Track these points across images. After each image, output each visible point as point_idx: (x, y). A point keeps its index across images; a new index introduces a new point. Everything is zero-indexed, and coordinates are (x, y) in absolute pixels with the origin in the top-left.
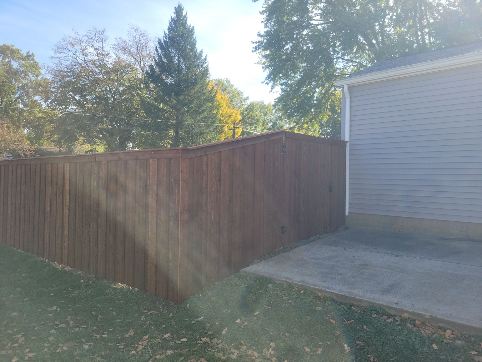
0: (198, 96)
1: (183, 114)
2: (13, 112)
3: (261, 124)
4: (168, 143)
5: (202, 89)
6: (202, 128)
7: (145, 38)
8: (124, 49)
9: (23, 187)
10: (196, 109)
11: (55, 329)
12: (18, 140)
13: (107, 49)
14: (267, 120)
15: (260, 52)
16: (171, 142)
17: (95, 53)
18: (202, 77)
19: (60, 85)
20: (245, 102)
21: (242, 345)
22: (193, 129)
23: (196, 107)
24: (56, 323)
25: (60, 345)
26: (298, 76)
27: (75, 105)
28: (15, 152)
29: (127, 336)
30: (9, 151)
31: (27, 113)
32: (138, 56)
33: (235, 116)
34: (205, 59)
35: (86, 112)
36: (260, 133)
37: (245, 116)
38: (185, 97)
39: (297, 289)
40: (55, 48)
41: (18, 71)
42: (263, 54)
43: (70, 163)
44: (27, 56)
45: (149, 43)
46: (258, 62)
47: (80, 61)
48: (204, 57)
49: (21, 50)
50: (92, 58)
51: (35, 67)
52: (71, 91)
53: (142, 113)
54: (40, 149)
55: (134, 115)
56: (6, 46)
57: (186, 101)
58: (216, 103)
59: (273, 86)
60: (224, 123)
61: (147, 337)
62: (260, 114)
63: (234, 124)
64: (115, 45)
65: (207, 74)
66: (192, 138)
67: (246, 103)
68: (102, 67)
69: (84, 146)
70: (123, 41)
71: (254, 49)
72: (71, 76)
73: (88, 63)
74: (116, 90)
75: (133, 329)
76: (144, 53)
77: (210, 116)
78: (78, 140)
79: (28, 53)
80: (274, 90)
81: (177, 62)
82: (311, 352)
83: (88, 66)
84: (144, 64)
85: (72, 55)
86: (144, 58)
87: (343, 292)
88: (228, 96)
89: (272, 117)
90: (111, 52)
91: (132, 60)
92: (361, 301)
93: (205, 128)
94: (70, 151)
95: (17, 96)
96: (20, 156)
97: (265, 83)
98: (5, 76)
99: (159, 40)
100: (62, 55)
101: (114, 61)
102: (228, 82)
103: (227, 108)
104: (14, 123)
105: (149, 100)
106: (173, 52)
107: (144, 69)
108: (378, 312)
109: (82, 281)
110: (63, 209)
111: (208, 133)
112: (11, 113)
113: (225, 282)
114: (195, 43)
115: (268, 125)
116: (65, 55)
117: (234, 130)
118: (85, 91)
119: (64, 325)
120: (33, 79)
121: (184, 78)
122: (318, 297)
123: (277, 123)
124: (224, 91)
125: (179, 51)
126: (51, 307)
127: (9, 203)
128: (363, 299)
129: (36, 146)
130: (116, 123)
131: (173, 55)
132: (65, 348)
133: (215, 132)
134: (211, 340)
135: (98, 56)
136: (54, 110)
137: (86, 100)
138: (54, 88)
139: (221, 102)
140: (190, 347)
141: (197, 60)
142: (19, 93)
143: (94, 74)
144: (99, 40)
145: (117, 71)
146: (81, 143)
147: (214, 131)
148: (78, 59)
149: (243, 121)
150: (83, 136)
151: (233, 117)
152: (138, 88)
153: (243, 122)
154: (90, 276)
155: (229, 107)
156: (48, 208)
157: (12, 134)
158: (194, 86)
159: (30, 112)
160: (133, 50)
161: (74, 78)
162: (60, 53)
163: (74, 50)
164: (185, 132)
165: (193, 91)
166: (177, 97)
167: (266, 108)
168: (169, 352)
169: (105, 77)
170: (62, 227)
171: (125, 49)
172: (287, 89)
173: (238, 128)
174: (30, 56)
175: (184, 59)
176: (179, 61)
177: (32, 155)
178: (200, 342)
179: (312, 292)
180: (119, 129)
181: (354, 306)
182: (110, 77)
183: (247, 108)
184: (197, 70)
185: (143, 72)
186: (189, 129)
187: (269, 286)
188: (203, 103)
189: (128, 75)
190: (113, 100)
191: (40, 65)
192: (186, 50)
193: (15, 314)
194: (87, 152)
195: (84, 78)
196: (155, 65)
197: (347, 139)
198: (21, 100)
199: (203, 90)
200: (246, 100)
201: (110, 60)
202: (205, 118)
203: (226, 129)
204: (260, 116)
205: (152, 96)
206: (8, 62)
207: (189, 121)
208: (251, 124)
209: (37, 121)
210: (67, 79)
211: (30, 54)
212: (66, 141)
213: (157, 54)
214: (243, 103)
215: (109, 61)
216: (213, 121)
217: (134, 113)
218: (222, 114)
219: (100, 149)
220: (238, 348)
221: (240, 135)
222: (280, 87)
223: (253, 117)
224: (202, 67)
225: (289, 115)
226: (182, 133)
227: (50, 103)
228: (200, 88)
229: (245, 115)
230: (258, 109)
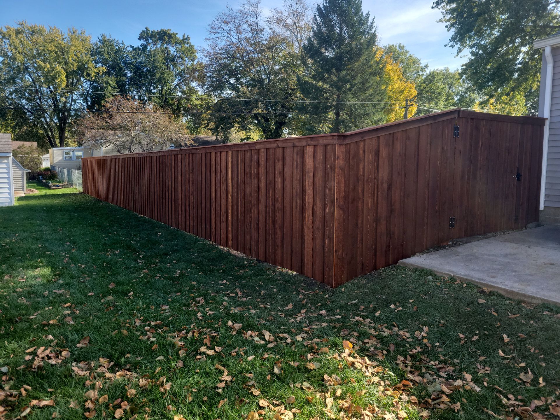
0: (363, 70)
1: (344, 92)
2: (172, 100)
3: (443, 98)
4: (328, 127)
5: (367, 60)
6: (367, 108)
7: (302, 5)
8: (279, 21)
9: (191, 175)
10: (361, 86)
11: (227, 297)
12: (179, 130)
13: (262, 23)
14: (452, 94)
15: (444, 6)
16: (330, 126)
17: (249, 29)
18: (368, 46)
19: (215, 68)
20: (422, 72)
21: (395, 326)
22: (356, 109)
23: (360, 83)
24: (228, 292)
25: (232, 308)
26: (496, 33)
27: (230, 89)
28: (176, 141)
29: (287, 308)
30: (171, 141)
31: (185, 100)
32: (295, 28)
33: (409, 91)
34: (373, 23)
35: (241, 96)
36: (442, 110)
37: (422, 90)
38: (348, 71)
39: (460, 282)
40: (209, 28)
41: (175, 57)
42: (448, 7)
43: (232, 151)
44: (183, 40)
45: (306, 11)
46: (440, 20)
47: (234, 41)
48: (370, 20)
49: (177, 34)
50: (246, 35)
51: (191, 51)
52: (226, 75)
53: (299, 94)
54: (199, 138)
55: (290, 96)
56: (163, 31)
57: (349, 77)
58: (385, 76)
59: (460, 49)
60: (395, 101)
61: (304, 311)
62: (443, 86)
63: (407, 101)
64: (270, 18)
65: (374, 42)
66: (355, 120)
67: (425, 73)
68: (256, 44)
69: (239, 133)
70: (278, 12)
71: (435, 5)
72: (225, 58)
73: (242, 41)
74: (271, 69)
75: (292, 303)
76: (301, 23)
77: (378, 92)
78: (233, 127)
79: (183, 36)
80: (460, 55)
81: (338, 31)
82: (465, 338)
83: (242, 45)
84: (301, 37)
85: (226, 34)
86: (301, 29)
87: (513, 287)
88: (400, 65)
89: (460, 88)
90: (266, 27)
91: (288, 33)
92: (533, 298)
93: (370, 107)
94: (226, 139)
95: (176, 83)
96: (181, 146)
97: (448, 46)
98: (164, 63)
99: (319, 6)
100: (217, 35)
101: (269, 36)
102: (401, 47)
103: (399, 81)
104: (174, 111)
105: (307, 79)
106: (335, 19)
107: (301, 42)
108: (552, 310)
109: (246, 262)
110: (227, 196)
111: (374, 114)
112: (171, 102)
113: (381, 271)
114: (361, 5)
115: (453, 99)
116: (219, 35)
117: (407, 109)
118: (239, 74)
119: (234, 295)
120: (190, 64)
121: (347, 49)
122: (483, 292)
123: (467, 96)
124: (396, 60)
125: (342, 16)
126: (222, 281)
127: (180, 190)
128: (536, 296)
129: (194, 135)
130: (272, 106)
131: (334, 22)
132: (236, 311)
133: (383, 112)
134: (364, 319)
135: (253, 33)
136: (209, 96)
137: (241, 84)
138: (209, 72)
139: (392, 75)
140: (343, 323)
141: (362, 25)
142: (177, 80)
143: (248, 53)
144: (253, 13)
145: (272, 48)
146: (236, 131)
147: (381, 111)
148: (232, 38)
149: (420, 96)
150: (238, 123)
151: (406, 92)
152: (294, 65)
153: (420, 98)
154: (252, 258)
155: (401, 80)
156: (213, 195)
157: (174, 124)
158: (358, 58)
159: (188, 100)
160: (289, 21)
161: (228, 60)
162: (215, 33)
163: (228, 29)
164: (347, 114)
165: (357, 64)
166: (337, 73)
167: (451, 78)
168: (324, 324)
169: (260, 55)
170: (226, 212)
171: (281, 21)
172: (479, 51)
173: (412, 105)
174: (186, 39)
175: (347, 26)
176: (341, 28)
177: (191, 144)
178: (353, 319)
179: (477, 286)
180: (275, 114)
181: (524, 302)
182: (264, 56)
183: (426, 79)
184: (362, 37)
185: (300, 46)
186: (351, 110)
187: (428, 277)
188: (369, 78)
189: (283, 52)
190: (268, 81)
191: (195, 48)
192: (348, 15)
193: (194, 283)
194: (242, 140)
195: (238, 59)
196: (313, 37)
197: (546, 114)
198: (179, 87)
199: (369, 62)
200: (424, 69)
201: (265, 35)
202: (371, 95)
203: (397, 107)
204: (443, 89)
205: (310, 74)
206: (166, 47)
207: (351, 100)
208: (430, 100)
209: (194, 109)
210: (222, 61)
211: (186, 37)
212: (222, 128)
213: (315, 23)
214: (421, 73)
215: (264, 37)
216: (380, 99)
217: (290, 95)
218: (392, 89)
219: (256, 136)
220: (389, 328)
221: (415, 114)
222: (470, 50)
223: (433, 90)
224: (368, 33)
225: (479, 86)
226: (343, 115)
227: (206, 89)
228: (366, 59)
229: (422, 88)
230: (440, 79)
